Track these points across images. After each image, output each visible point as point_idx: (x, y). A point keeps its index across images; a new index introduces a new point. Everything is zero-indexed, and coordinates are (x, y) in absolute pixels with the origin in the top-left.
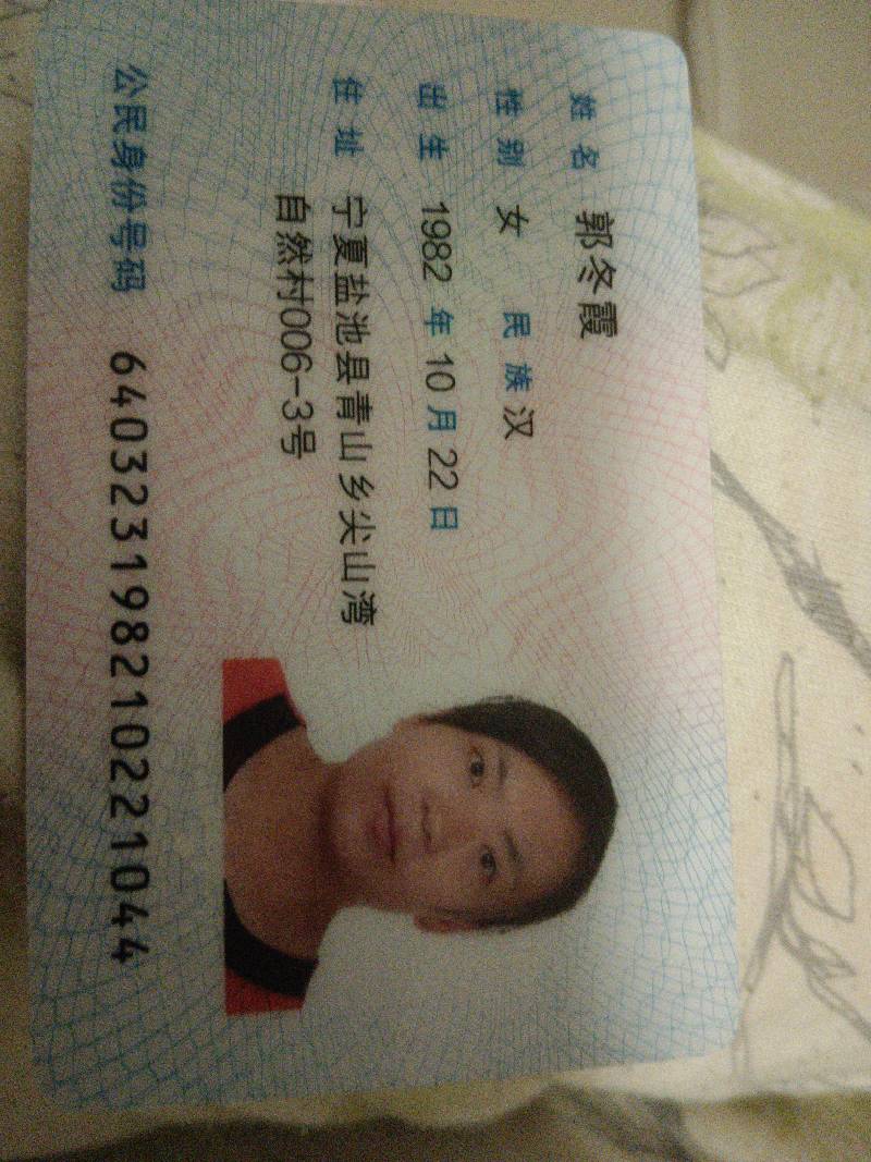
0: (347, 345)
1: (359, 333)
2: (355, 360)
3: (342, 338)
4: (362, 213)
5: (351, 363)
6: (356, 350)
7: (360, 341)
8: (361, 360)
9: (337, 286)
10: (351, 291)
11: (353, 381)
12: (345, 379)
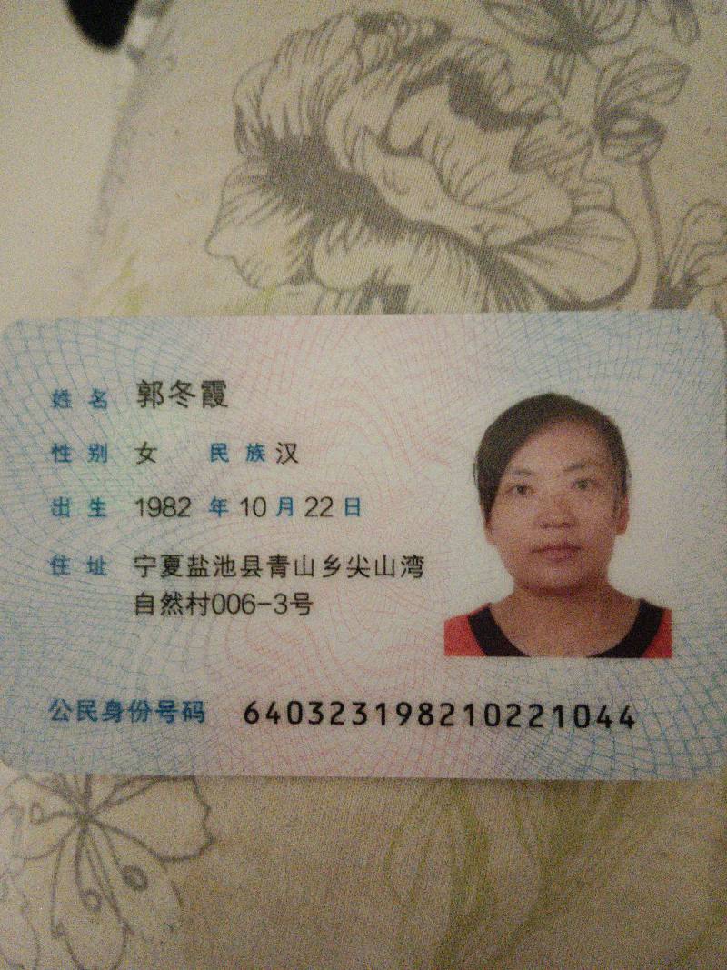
0: (237, 569)
1: (228, 562)
2: (246, 565)
3: (231, 573)
4: (145, 557)
5: (248, 568)
6: (240, 563)
7: (233, 562)
8: (246, 561)
9: (196, 576)
10: (199, 566)
11: (260, 566)
12: (258, 572)
